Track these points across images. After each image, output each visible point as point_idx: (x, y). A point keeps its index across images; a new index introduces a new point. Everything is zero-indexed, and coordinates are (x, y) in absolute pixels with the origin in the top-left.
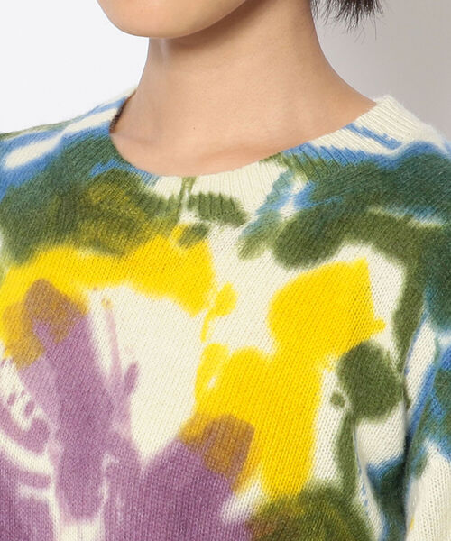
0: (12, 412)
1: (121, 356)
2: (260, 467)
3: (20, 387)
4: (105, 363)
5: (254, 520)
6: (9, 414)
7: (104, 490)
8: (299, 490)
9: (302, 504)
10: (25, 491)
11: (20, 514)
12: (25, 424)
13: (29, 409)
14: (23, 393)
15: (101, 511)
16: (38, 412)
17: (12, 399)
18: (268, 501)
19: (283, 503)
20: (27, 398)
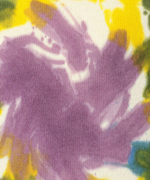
0: (44, 43)
1: (77, 19)
2: (131, 41)
3: (43, 35)
4: (72, 23)
5: (133, 56)
6: (43, 44)
7: (89, 61)
8: (142, 43)
9: (144, 46)
10: (55, 66)
11: (54, 73)
12: (50, 46)
13: (50, 41)
14: (45, 37)
15: (88, 67)
16: (54, 42)
17: (42, 39)
18: (135, 49)
19: (139, 48)
20: (48, 38)
